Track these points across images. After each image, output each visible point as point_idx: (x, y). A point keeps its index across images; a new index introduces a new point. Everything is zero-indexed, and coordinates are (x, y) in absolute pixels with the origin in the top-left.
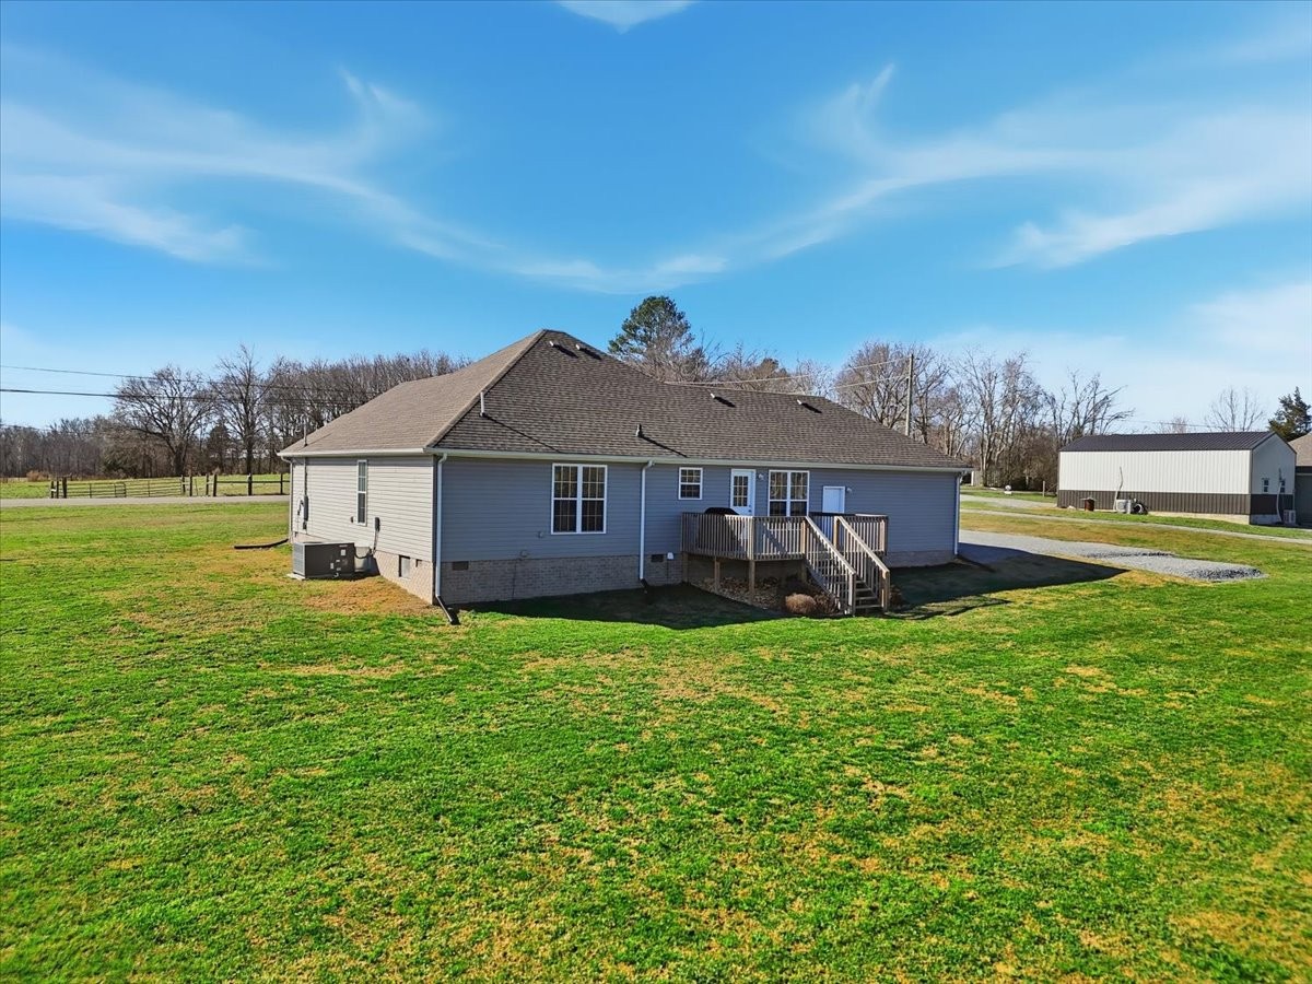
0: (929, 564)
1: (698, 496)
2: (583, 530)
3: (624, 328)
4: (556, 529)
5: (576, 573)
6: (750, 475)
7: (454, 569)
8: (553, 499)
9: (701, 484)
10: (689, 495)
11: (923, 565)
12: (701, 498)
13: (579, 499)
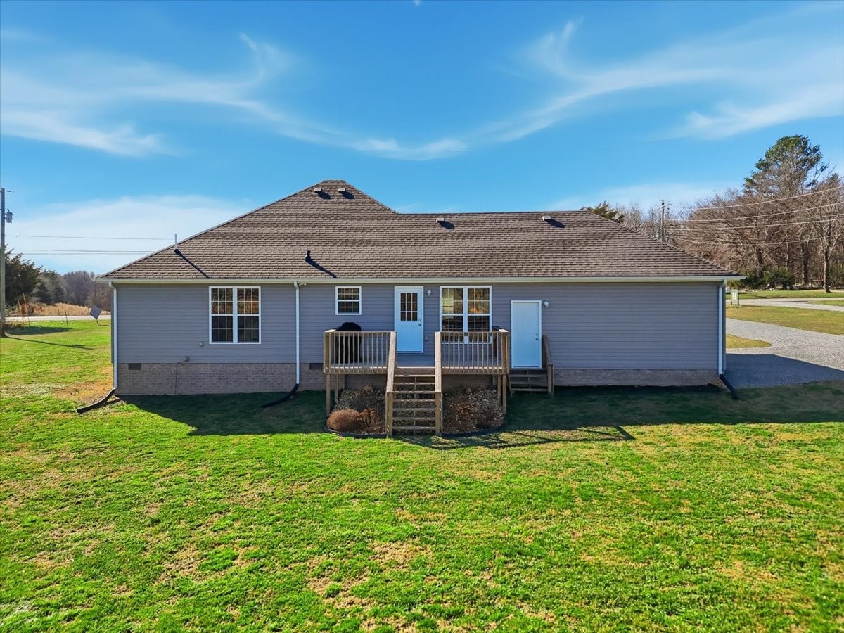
0: (677, 384)
1: (358, 312)
2: (239, 341)
3: (758, 166)
4: (214, 340)
5: (235, 376)
6: (419, 291)
7: (129, 369)
8: (211, 315)
9: (360, 301)
10: (349, 311)
11: (668, 384)
12: (360, 314)
13: (235, 315)
